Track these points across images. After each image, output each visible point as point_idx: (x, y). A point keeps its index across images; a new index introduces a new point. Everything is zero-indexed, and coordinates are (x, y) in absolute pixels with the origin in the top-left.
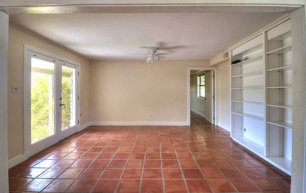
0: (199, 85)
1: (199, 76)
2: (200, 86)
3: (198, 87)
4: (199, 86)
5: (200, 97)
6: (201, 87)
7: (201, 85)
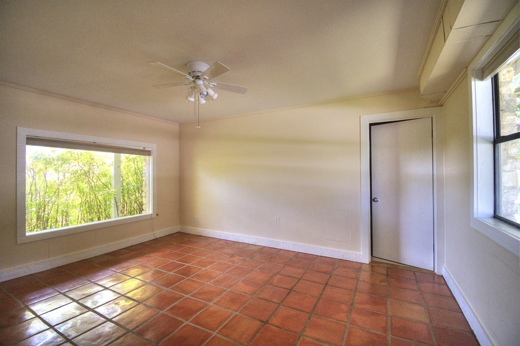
0: (489, 132)
1: (482, 77)
2: (498, 139)
3: (482, 152)
4: (485, 140)
5: (496, 217)
6: (502, 146)
7: (504, 132)
